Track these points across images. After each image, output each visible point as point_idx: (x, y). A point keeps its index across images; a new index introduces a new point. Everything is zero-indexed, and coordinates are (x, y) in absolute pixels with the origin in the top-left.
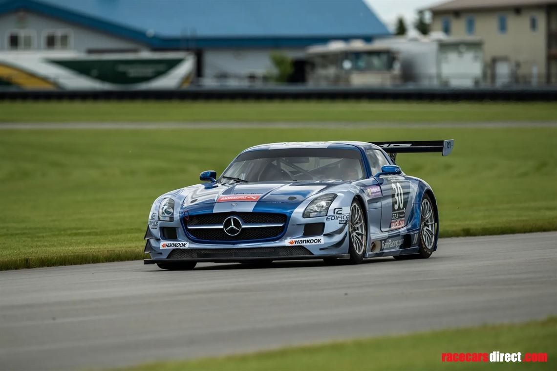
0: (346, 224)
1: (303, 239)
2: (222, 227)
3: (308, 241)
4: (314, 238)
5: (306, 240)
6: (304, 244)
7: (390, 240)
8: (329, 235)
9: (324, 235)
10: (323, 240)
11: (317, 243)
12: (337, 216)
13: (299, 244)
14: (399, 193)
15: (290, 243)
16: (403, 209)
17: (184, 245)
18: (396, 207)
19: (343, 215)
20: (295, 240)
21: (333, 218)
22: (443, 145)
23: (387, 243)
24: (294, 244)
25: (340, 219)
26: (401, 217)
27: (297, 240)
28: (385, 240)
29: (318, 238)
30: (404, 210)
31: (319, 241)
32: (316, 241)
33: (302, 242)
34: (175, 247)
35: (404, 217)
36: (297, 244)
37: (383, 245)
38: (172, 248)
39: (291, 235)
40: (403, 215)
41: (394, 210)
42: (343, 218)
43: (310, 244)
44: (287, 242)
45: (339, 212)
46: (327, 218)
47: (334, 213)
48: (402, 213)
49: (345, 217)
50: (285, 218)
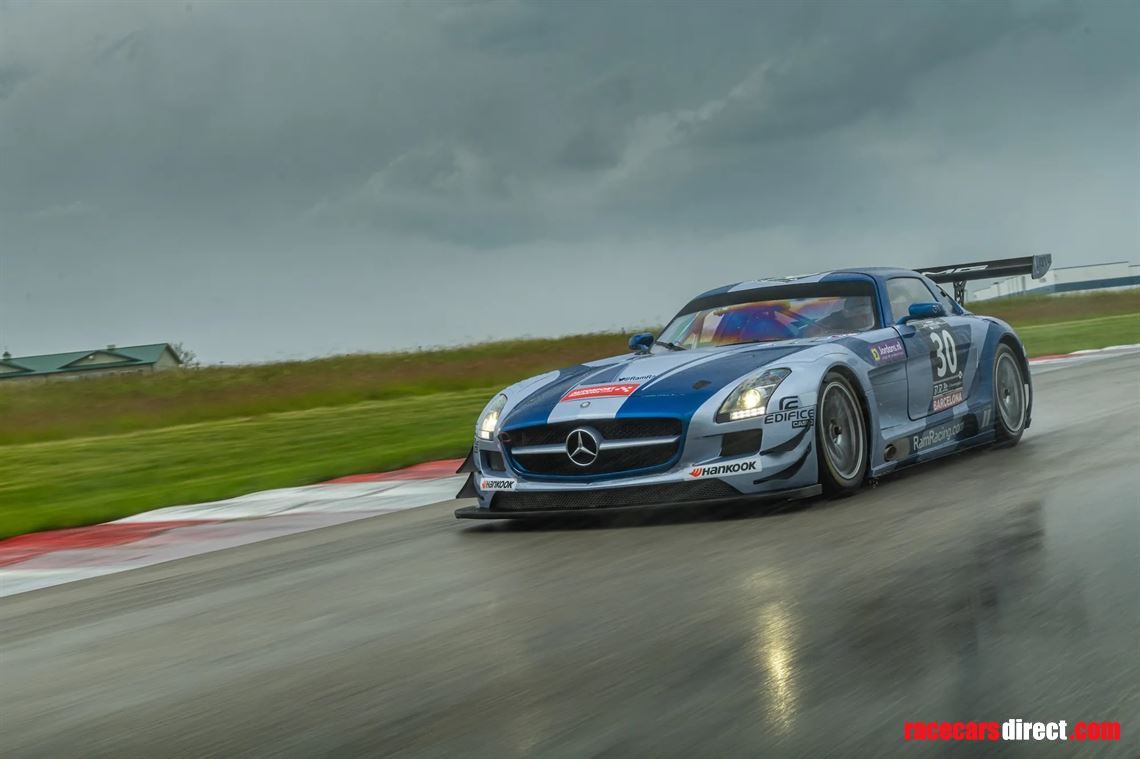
0: (807, 427)
1: (717, 465)
2: (563, 449)
3: (728, 468)
4: (740, 461)
5: (724, 467)
6: (721, 475)
7: (931, 431)
8: (774, 452)
9: (762, 454)
10: (760, 463)
11: (748, 471)
12: (788, 413)
13: (710, 476)
14: (947, 347)
15: (692, 474)
16: (957, 373)
17: (510, 484)
18: (941, 372)
19: (800, 410)
20: (703, 467)
21: (779, 418)
22: (1032, 262)
23: (925, 438)
24: (700, 477)
25: (794, 419)
26: (955, 388)
27: (706, 467)
28: (920, 433)
29: (748, 460)
30: (960, 376)
31: (751, 465)
32: (745, 467)
33: (717, 470)
34: (498, 489)
35: (960, 386)
36: (706, 476)
37: (916, 443)
38: (494, 489)
39: (695, 458)
40: (959, 383)
41: (936, 377)
42: (799, 414)
43: (734, 473)
44: (685, 474)
45: (790, 405)
46: (766, 420)
47: (781, 408)
48: (958, 380)
49: (805, 414)
50: (678, 426)
